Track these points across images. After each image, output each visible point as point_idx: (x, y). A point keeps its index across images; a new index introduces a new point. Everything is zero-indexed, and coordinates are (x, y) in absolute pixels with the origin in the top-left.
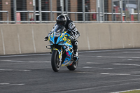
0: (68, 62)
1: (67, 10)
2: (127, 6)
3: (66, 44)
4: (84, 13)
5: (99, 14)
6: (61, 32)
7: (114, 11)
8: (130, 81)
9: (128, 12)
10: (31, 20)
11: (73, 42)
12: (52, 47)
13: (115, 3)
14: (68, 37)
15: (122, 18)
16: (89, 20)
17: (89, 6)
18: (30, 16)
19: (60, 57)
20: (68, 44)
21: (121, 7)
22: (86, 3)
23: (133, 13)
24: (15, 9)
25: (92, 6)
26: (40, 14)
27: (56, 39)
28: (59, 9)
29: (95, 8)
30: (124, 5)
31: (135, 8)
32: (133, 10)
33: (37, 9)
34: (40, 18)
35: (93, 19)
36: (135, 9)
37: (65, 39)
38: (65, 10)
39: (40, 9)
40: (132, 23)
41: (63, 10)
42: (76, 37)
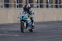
0: (29, 28)
4: (58, 4)
10: (35, 8)
12: (21, 21)
16: (61, 8)
18: (35, 6)
24: (28, 3)
26: (39, 5)
27: (23, 17)
33: (38, 3)
34: (39, 7)
39: (39, 3)
42: (33, 16)
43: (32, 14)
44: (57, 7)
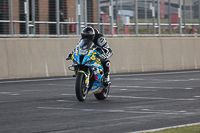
0: (96, 89)
1: (33, 18)
2: (119, 13)
3: (95, 64)
4: (58, 22)
5: (80, 24)
6: (88, 49)
7: (101, 20)
8: (123, 121)
9: (121, 22)
11: (104, 63)
12: (77, 68)
13: (103, 9)
14: (97, 56)
15: (113, 31)
17: (66, 13)
19: (87, 81)
20: (97, 65)
21: (111, 14)
22: (61, 8)
23: (128, 23)
25: (69, 13)
27: (82, 57)
28: (22, 17)
29: (75, 16)
30: (115, 12)
31: (132, 15)
32: (128, 18)
35: (71, 32)
36: (131, 18)
37: (93, 58)
38: (30, 20)
40: (127, 37)
41: (28, 18)
42: (108, 56)
43: (106, 51)
44: (52, 30)
